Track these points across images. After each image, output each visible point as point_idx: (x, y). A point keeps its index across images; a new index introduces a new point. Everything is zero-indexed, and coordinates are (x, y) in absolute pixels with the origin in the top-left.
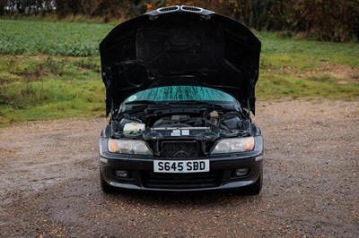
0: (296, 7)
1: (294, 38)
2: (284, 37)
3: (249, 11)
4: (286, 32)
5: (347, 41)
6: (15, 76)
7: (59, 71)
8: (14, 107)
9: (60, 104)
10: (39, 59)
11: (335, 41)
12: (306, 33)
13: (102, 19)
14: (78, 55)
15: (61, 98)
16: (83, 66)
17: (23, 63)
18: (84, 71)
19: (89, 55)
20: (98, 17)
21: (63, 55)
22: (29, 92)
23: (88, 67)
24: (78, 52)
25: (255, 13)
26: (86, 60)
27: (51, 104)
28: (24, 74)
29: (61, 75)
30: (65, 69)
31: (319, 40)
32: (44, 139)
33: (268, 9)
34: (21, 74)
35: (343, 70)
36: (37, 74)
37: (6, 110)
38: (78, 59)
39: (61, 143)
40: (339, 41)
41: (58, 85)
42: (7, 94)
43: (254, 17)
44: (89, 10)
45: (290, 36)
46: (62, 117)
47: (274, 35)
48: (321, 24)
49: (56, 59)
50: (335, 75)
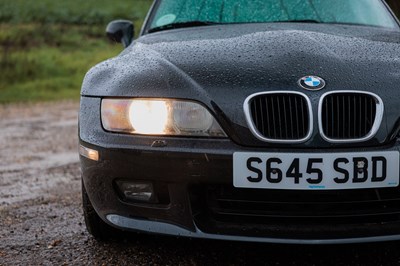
9: (51, 81)
10: (31, 27)
14: (86, 24)
15: (53, 73)
16: (91, 35)
18: (91, 41)
22: (6, 64)
23: (99, 36)
24: (85, 20)
26: (95, 29)
27: (37, 82)
28: (4, 43)
29: (59, 45)
30: (65, 37)
32: (11, 129)
38: (85, 28)
39: (37, 134)
41: (50, 56)
46: (51, 99)
49: (54, 28)
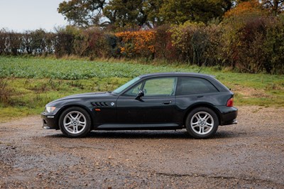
0: (224, 49)
1: (223, 71)
2: (216, 70)
3: (193, 52)
4: (217, 67)
5: (258, 72)
6: (29, 91)
7: (57, 88)
8: (29, 107)
10: (44, 81)
11: (250, 72)
12: (231, 68)
13: (89, 58)
14: (69, 79)
16: (73, 85)
17: (33, 83)
18: (73, 88)
19: (77, 79)
20: (86, 57)
21: (59, 78)
22: (38, 99)
23: (76, 86)
24: (69, 77)
25: (196, 54)
26: (74, 82)
28: (34, 89)
29: (58, 90)
30: (60, 87)
31: (240, 72)
33: (206, 51)
34: (33, 89)
35: (249, 90)
36: (43, 89)
37: (24, 109)
38: (70, 81)
40: (254, 72)
41: (56, 95)
42: (24, 101)
43: (196, 56)
44: (79, 52)
45: (220, 69)
47: (209, 69)
48: (241, 61)
49: (56, 81)
50: (242, 94)
